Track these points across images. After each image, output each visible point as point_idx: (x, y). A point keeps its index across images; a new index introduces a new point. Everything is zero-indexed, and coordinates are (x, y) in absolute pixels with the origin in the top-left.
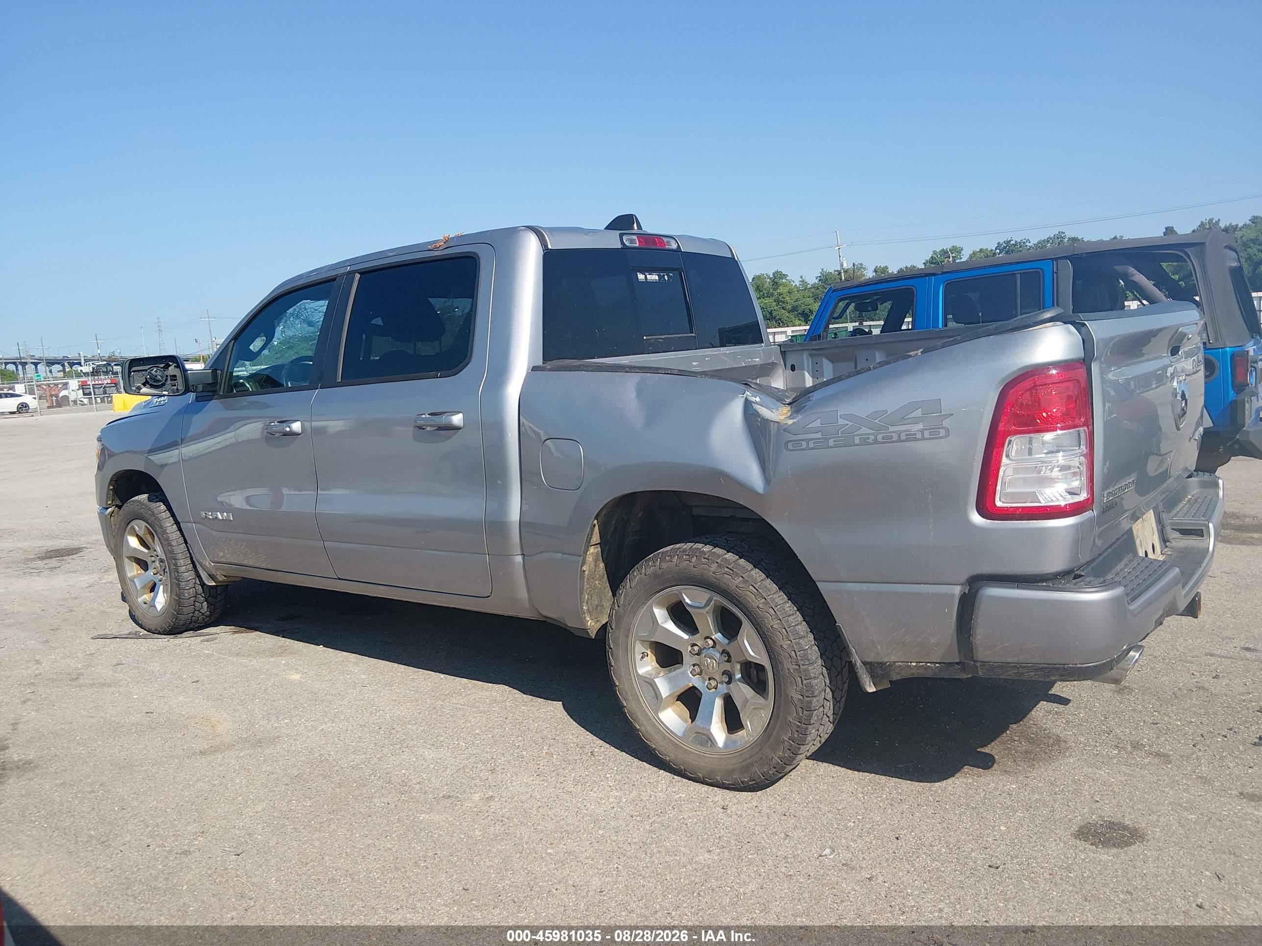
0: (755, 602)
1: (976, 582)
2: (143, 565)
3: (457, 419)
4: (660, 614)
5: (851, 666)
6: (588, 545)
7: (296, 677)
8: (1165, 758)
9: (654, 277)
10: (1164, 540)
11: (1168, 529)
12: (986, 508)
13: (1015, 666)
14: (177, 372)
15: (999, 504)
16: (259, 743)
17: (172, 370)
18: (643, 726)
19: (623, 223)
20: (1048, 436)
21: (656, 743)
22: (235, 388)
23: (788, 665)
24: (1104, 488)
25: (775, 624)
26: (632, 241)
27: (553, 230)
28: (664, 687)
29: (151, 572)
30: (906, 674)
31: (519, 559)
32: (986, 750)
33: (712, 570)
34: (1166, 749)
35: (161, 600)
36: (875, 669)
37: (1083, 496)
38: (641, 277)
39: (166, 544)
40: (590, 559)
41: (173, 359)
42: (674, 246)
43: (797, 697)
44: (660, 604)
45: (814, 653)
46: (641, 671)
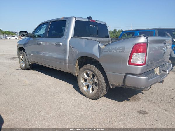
0: (97, 74)
1: (127, 74)
2: (22, 60)
3: (61, 44)
4: (85, 74)
5: (109, 84)
6: (76, 63)
7: (39, 77)
8: (155, 103)
9: (93, 26)
10: (160, 72)
11: (161, 70)
12: (129, 63)
13: (131, 87)
14: (27, 34)
15: (131, 63)
16: (31, 85)
17: (26, 33)
18: (81, 89)
19: (89, 18)
20: (140, 54)
21: (82, 92)
22: (35, 37)
23: (100, 83)
24: (147, 62)
25: (99, 77)
26: (90, 20)
27: (77, 17)
28: (84, 84)
29: (23, 61)
30: (116, 86)
31: (68, 64)
32: (129, 98)
33: (92, 69)
34: (156, 102)
35: (24, 65)
36: (112, 85)
37: (144, 63)
38: (91, 26)
39: (25, 57)
40: (76, 65)
41: (26, 32)
42: (96, 22)
43: (101, 87)
44: (85, 73)
45: (104, 82)
46: (82, 82)
